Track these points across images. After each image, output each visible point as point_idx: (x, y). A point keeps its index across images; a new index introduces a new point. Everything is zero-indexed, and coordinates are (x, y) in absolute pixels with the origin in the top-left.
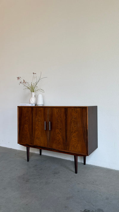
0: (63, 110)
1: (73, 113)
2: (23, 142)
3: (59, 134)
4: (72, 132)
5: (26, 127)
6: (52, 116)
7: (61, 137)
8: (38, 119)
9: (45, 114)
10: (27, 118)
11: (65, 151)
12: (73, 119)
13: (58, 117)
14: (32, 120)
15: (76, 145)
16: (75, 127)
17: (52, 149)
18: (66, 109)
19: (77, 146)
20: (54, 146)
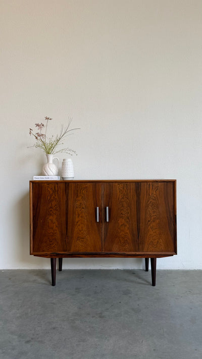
0: (133, 186)
1: (151, 191)
2: (43, 251)
3: (125, 226)
4: (149, 221)
5: (52, 221)
6: (109, 196)
7: (128, 231)
8: (81, 203)
9: (95, 194)
10: (54, 203)
11: (137, 253)
12: (151, 200)
13: (123, 198)
14: (67, 206)
15: (156, 241)
16: (154, 212)
17: (111, 254)
18: (138, 184)
19: (158, 241)
20: (115, 249)
